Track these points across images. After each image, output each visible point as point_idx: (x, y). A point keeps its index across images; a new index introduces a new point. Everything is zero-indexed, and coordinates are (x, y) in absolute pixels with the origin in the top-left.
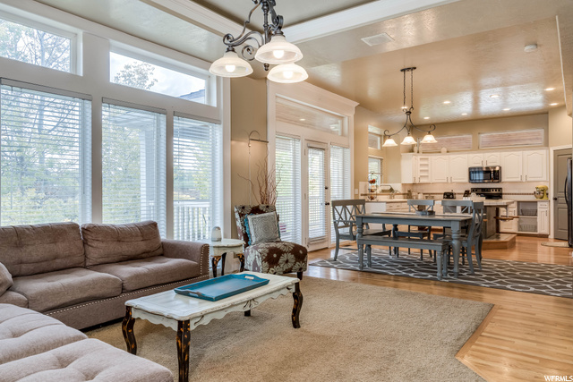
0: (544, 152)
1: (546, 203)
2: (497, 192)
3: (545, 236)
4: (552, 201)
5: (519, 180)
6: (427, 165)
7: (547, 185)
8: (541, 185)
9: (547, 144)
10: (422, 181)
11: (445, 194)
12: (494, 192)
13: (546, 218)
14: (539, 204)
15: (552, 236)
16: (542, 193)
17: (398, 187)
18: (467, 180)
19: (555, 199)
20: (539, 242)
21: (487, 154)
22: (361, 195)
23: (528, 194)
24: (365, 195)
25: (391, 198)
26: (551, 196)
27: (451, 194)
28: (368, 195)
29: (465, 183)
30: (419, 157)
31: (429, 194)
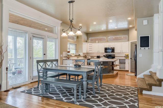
0: (127, 43)
1: (128, 60)
2: (113, 56)
3: (128, 71)
4: (130, 59)
5: (120, 52)
6: (91, 47)
8: (127, 54)
9: (128, 40)
10: (90, 52)
11: (97, 56)
13: (128, 65)
14: (126, 60)
15: (130, 71)
16: (127, 56)
17: (82, 54)
19: (131, 58)
20: (126, 73)
21: (110, 43)
22: (64, 57)
23: (123, 57)
24: (66, 57)
25: (78, 58)
26: (130, 57)
27: (99, 56)
28: (67, 57)
29: (103, 53)
30: (89, 44)
31: (92, 56)
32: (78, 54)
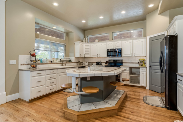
1: (145, 69)
2: (121, 62)
3: (144, 88)
4: (148, 68)
5: (131, 55)
6: (89, 48)
7: (145, 58)
8: (142, 58)
10: (86, 56)
11: (97, 62)
12: (119, 62)
13: (145, 77)
14: (141, 69)
15: (148, 88)
16: (142, 63)
18: (106, 56)
19: (150, 66)
20: (141, 90)
21: (115, 42)
22: (21, 65)
23: (135, 63)
24: (27, 64)
25: (62, 65)
26: (148, 64)
27: (99, 62)
28: (30, 64)
29: (106, 57)
30: (84, 44)
31: (91, 62)
32: (68, 60)
